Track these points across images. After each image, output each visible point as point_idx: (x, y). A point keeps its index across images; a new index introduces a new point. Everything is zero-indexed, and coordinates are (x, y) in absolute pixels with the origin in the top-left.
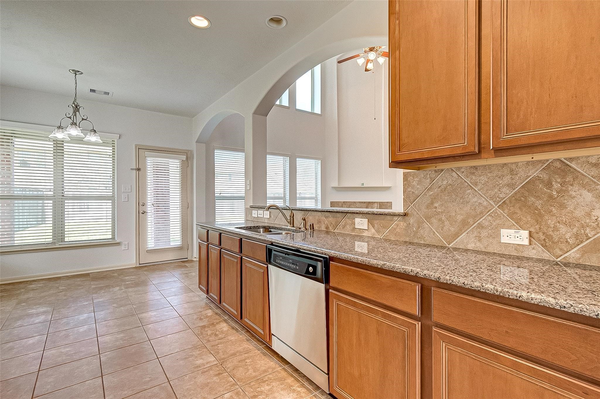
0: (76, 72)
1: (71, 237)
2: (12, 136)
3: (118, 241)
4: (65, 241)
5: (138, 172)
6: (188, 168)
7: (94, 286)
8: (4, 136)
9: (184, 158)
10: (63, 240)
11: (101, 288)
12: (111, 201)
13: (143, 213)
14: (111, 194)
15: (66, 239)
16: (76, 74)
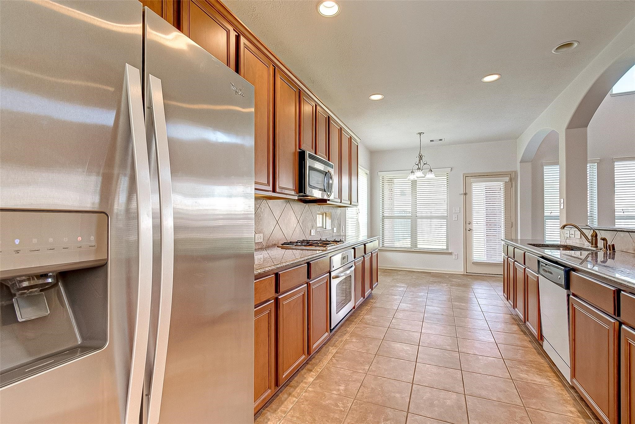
0: (420, 134)
1: (421, 246)
2: (393, 178)
3: (450, 251)
4: (418, 247)
5: (465, 196)
6: (512, 188)
7: (432, 280)
8: (390, 178)
9: (507, 179)
10: (416, 246)
11: (435, 282)
12: (446, 220)
13: (469, 231)
14: (446, 214)
15: (418, 246)
16: (420, 135)
